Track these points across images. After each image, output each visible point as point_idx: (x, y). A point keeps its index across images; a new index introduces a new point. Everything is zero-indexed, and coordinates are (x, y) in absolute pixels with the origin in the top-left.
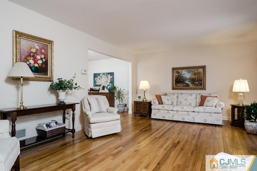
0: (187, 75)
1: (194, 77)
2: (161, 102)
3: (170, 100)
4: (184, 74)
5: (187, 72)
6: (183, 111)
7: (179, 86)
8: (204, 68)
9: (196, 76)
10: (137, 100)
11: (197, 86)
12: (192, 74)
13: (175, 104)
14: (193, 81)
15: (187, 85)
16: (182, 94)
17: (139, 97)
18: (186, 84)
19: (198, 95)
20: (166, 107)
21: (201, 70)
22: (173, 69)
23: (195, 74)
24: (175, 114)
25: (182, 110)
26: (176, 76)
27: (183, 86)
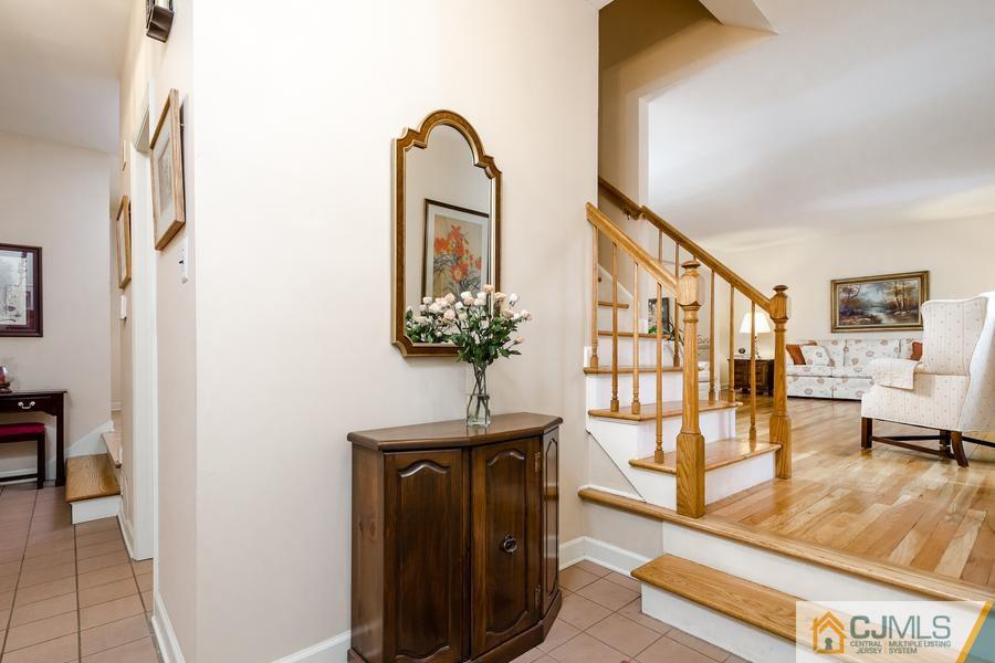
0: (873, 296)
1: (895, 299)
2: (799, 359)
3: (824, 354)
4: (864, 295)
5: (875, 288)
6: (859, 377)
8: (923, 277)
9: (900, 297)
10: (737, 356)
11: (905, 320)
12: (888, 294)
13: (838, 360)
14: (891, 309)
15: (875, 320)
16: (858, 341)
17: (742, 351)
18: (872, 317)
19: (904, 342)
20: (814, 369)
21: (915, 283)
22: (835, 284)
23: (897, 293)
24: (838, 384)
25: (856, 374)
26: (843, 301)
27: (861, 323)
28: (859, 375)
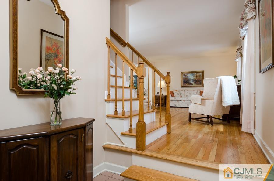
0: (191, 77)
2: (173, 96)
3: (179, 94)
4: (189, 77)
5: (192, 75)
6: (187, 101)
7: (185, 85)
8: (203, 72)
9: (197, 78)
10: (156, 94)
11: (198, 84)
12: (195, 77)
13: (183, 96)
14: (195, 81)
15: (192, 84)
16: (187, 90)
17: (158, 93)
18: (191, 83)
19: (198, 90)
20: (177, 98)
21: (201, 74)
22: (182, 73)
23: (197, 77)
24: (183, 102)
25: (187, 100)
26: (184, 78)
27: (188, 85)
28: (188, 100)
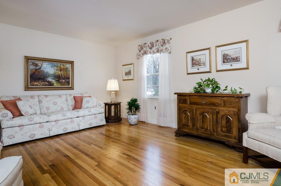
0: (48, 69)
1: (60, 73)
4: (45, 68)
5: (50, 66)
7: (36, 85)
8: (72, 63)
9: (62, 72)
12: (57, 70)
13: (38, 111)
14: (58, 78)
15: (50, 84)
16: (46, 96)
18: (49, 82)
20: (37, 119)
21: (69, 66)
22: (27, 59)
23: (61, 70)
24: (53, 126)
26: (32, 70)
27: (43, 85)
28: (65, 117)
